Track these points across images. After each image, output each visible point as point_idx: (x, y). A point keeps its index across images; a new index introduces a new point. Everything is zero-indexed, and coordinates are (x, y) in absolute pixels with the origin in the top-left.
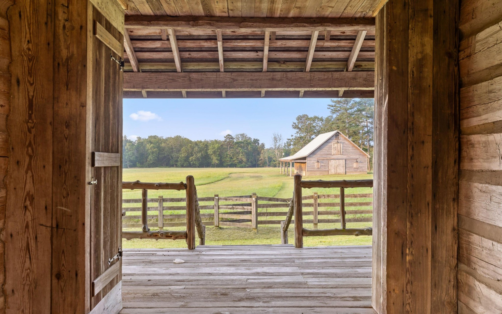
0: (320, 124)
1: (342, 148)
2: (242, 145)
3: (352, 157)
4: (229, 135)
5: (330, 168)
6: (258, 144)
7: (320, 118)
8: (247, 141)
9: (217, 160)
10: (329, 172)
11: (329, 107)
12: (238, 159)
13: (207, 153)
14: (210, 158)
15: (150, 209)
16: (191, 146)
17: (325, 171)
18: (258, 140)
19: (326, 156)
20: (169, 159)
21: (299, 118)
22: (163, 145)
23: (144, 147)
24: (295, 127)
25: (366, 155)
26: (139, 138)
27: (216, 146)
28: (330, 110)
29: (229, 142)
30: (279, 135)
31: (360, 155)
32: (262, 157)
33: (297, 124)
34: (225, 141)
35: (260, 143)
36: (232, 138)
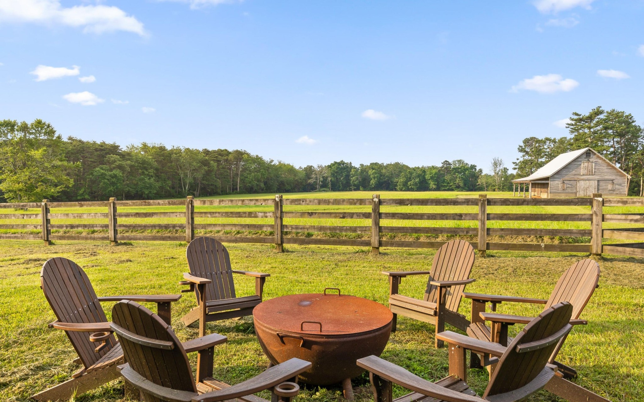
0: (552, 146)
1: (594, 168)
2: (460, 170)
3: (606, 177)
4: (446, 161)
5: (578, 190)
6: (476, 169)
7: (552, 139)
8: (464, 167)
9: (435, 184)
10: (576, 194)
11: (567, 126)
12: (455, 184)
13: (424, 178)
14: (427, 183)
15: (464, 217)
16: (410, 172)
17: (572, 193)
18: (476, 166)
19: (573, 176)
20: (389, 183)
21: (526, 141)
22: (384, 171)
23: (367, 172)
24: (521, 150)
25: (625, 175)
26: (362, 165)
27: (434, 171)
28: (569, 129)
29: (446, 168)
30: (499, 160)
31: (617, 175)
32: (479, 181)
33: (523, 147)
34: (442, 167)
35: (478, 169)
36: (450, 164)
